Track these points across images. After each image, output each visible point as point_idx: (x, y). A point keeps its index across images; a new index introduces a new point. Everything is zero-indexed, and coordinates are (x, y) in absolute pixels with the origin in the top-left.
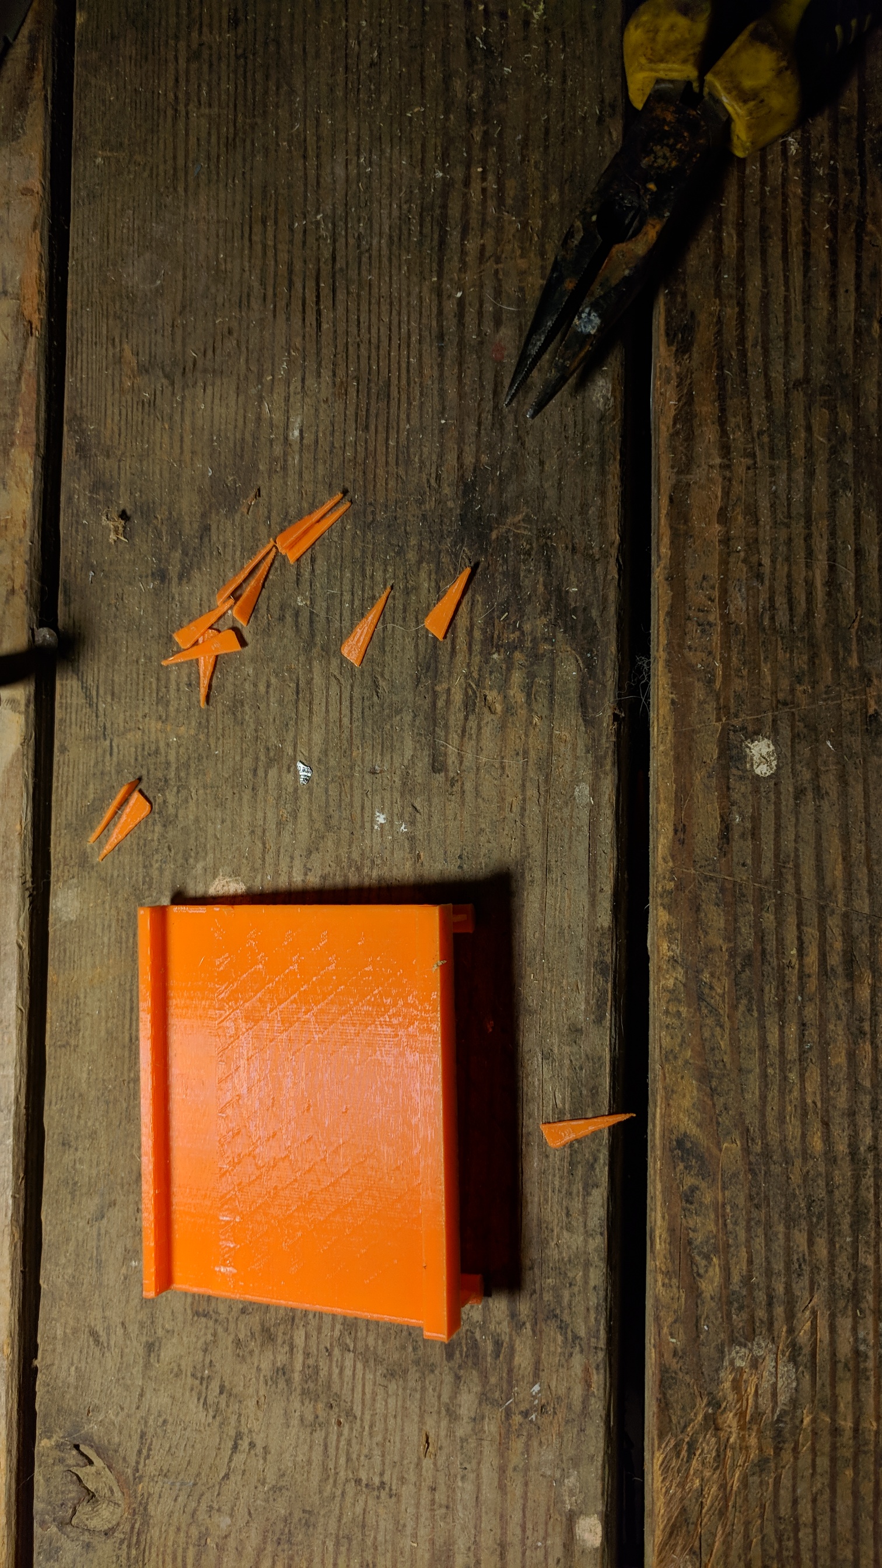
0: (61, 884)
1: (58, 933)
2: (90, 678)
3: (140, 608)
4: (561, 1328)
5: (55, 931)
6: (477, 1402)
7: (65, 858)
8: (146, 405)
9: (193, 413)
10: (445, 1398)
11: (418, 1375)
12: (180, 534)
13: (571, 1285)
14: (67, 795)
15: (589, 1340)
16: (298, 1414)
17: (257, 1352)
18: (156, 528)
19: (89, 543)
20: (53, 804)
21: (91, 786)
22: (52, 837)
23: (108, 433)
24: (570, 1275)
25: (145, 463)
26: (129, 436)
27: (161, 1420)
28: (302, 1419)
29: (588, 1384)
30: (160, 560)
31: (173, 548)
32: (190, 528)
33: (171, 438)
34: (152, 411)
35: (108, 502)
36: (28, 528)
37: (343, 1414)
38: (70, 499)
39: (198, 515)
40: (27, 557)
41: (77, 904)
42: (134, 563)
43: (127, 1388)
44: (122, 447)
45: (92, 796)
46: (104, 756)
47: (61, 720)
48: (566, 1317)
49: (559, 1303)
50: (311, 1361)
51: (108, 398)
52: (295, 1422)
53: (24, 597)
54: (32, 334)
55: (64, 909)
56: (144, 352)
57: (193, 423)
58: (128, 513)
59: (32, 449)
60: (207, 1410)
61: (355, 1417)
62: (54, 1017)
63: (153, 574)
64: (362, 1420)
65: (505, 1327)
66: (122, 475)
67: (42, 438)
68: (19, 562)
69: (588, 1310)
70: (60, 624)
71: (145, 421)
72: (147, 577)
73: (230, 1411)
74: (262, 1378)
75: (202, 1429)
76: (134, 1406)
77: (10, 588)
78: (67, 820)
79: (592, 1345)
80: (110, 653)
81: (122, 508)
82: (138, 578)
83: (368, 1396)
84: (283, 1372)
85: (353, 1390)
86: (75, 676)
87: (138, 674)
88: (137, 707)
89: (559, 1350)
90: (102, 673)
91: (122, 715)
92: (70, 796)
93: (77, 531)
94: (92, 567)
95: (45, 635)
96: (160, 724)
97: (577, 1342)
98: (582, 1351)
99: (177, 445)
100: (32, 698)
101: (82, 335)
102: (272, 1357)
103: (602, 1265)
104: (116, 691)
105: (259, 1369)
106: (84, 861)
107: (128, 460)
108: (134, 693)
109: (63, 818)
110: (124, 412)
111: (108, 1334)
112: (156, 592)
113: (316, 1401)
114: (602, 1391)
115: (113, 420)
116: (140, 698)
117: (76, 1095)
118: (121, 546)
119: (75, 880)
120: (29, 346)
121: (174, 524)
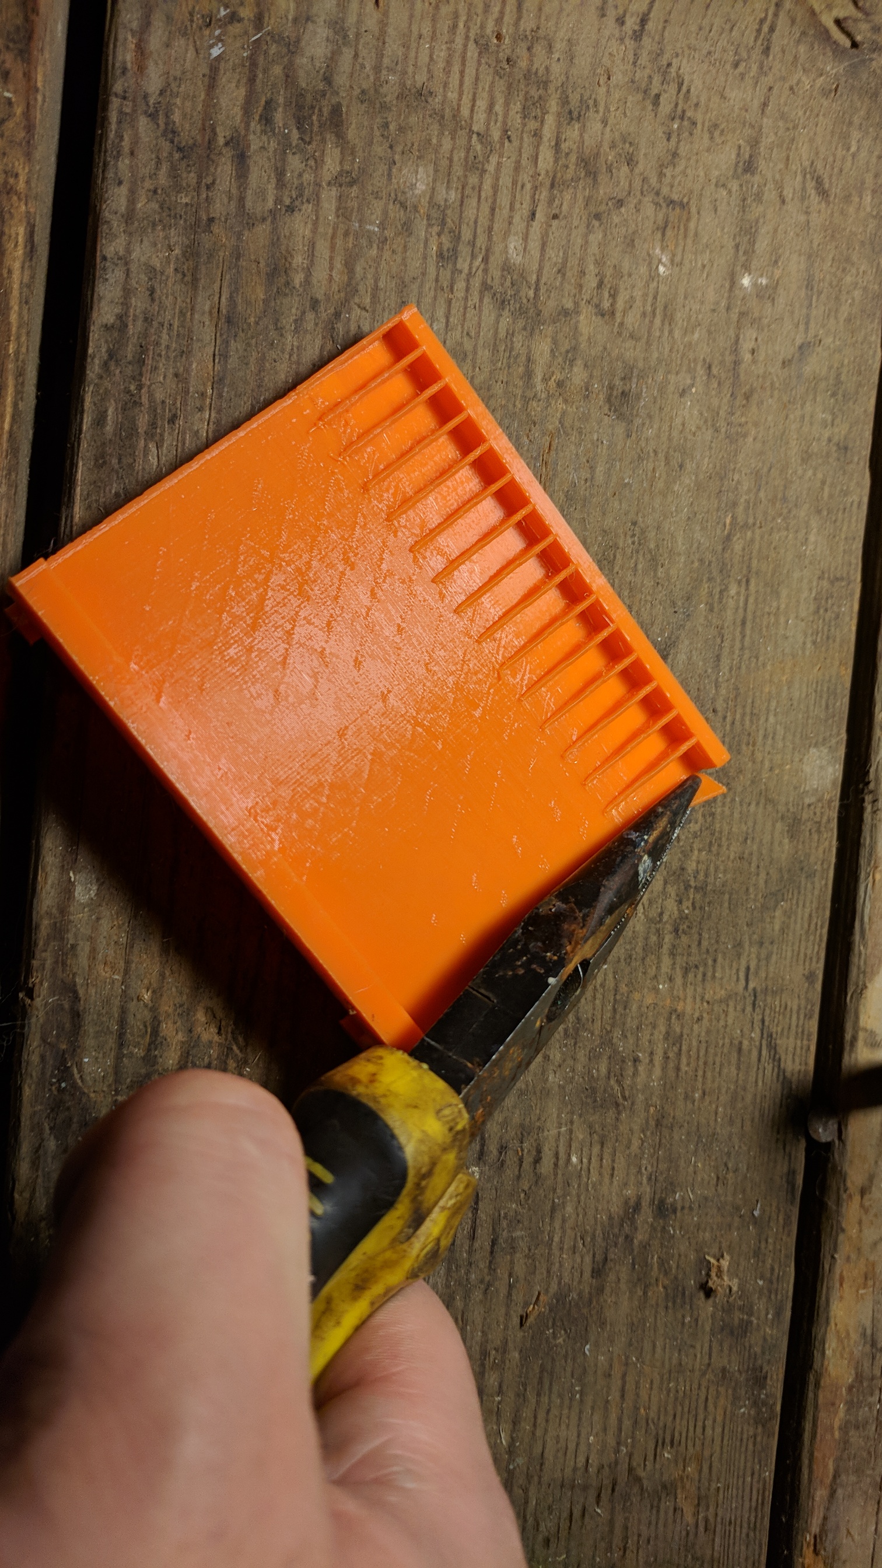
0: (827, 797)
1: (835, 731)
2: (768, 1072)
3: (695, 1166)
4: (173, 132)
5: (838, 734)
6: (303, 44)
7: (819, 831)
8: (668, 1440)
9: (605, 1430)
10: (347, 54)
11: (383, 90)
12: (633, 1264)
13: (155, 192)
14: (810, 916)
15: (134, 111)
16: (556, 56)
17: (606, 147)
18: (666, 1273)
19: (757, 1253)
20: (828, 904)
21: (777, 927)
22: (833, 860)
23: (722, 1401)
24: (155, 206)
25: (674, 1361)
26: (694, 1398)
27: (741, 68)
28: (550, 47)
29: (141, 49)
30: (664, 1229)
31: (645, 1246)
32: (621, 1272)
33: (638, 1395)
34: (661, 1432)
35: (728, 1309)
36: (837, 1277)
37: (493, 48)
38: (778, 1314)
39: (607, 1290)
40: (841, 1237)
41: (807, 769)
42: (698, 1227)
43: (783, 116)
44: (704, 1384)
45: (778, 913)
46: (758, 967)
47: (810, 1018)
48: (166, 146)
49: (173, 168)
50: (532, 125)
51: (718, 1449)
52: (559, 46)
53: (849, 1184)
54: (815, 1537)
55: (824, 763)
56: (666, 1513)
57: (606, 1417)
58: (702, 1295)
59: (825, 1382)
60: (678, 76)
61: (476, 42)
62: (847, 619)
63: (675, 1211)
64: (467, 37)
65: (255, 142)
66: (706, 1345)
67: (811, 1395)
68: (853, 1231)
69: (132, 153)
70: (803, 1144)
71: (671, 1419)
72: (683, 1208)
73: (647, 71)
74: (601, 110)
75: (687, 52)
76: (775, 91)
77: (866, 1197)
78: (813, 883)
79: (130, 104)
80: (740, 1105)
81: (711, 1301)
82: (695, 1206)
83: (456, 68)
84: (572, 116)
85: (477, 79)
86: (788, 1074)
87: (704, 1076)
88: (708, 1032)
89: (178, 101)
90: (752, 1079)
91: (730, 1021)
92: (807, 915)
93: (772, 1269)
94: (755, 1221)
95: (824, 1132)
96: (680, 1008)
97: (151, 110)
98: (146, 97)
99: (630, 1386)
100: (847, 1048)
101: (748, 1535)
102: (586, 137)
103: (106, 214)
104: (735, 1055)
105: (605, 122)
106: (794, 828)
107: (697, 1366)
108: (711, 1051)
109: (817, 885)
110: (699, 1430)
111: (804, 189)
112: (672, 1186)
113: (529, 71)
114: (121, 37)
115: (714, 1421)
116: (704, 1045)
117: (825, 513)
118: (715, 1250)
119: (807, 801)
120: (820, 1521)
121: (641, 1280)
